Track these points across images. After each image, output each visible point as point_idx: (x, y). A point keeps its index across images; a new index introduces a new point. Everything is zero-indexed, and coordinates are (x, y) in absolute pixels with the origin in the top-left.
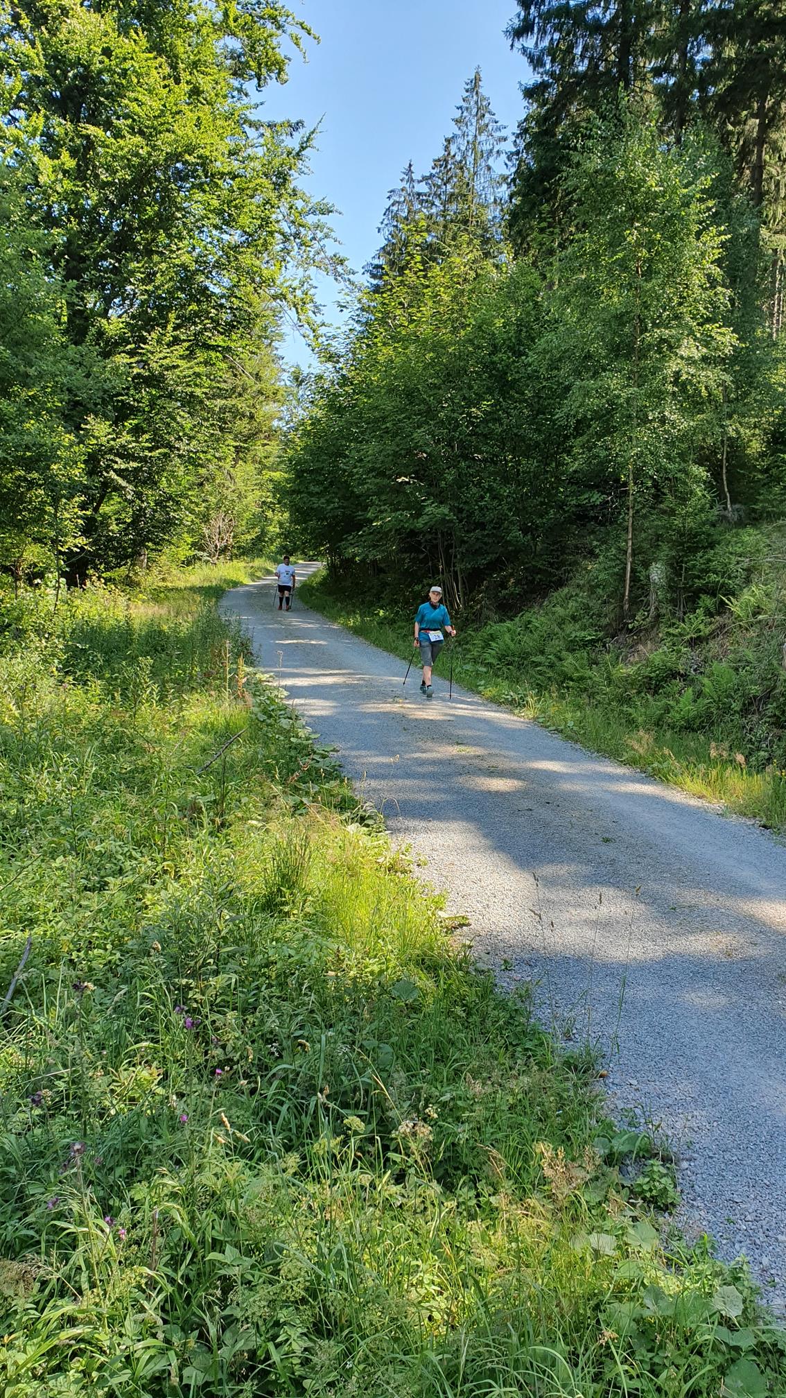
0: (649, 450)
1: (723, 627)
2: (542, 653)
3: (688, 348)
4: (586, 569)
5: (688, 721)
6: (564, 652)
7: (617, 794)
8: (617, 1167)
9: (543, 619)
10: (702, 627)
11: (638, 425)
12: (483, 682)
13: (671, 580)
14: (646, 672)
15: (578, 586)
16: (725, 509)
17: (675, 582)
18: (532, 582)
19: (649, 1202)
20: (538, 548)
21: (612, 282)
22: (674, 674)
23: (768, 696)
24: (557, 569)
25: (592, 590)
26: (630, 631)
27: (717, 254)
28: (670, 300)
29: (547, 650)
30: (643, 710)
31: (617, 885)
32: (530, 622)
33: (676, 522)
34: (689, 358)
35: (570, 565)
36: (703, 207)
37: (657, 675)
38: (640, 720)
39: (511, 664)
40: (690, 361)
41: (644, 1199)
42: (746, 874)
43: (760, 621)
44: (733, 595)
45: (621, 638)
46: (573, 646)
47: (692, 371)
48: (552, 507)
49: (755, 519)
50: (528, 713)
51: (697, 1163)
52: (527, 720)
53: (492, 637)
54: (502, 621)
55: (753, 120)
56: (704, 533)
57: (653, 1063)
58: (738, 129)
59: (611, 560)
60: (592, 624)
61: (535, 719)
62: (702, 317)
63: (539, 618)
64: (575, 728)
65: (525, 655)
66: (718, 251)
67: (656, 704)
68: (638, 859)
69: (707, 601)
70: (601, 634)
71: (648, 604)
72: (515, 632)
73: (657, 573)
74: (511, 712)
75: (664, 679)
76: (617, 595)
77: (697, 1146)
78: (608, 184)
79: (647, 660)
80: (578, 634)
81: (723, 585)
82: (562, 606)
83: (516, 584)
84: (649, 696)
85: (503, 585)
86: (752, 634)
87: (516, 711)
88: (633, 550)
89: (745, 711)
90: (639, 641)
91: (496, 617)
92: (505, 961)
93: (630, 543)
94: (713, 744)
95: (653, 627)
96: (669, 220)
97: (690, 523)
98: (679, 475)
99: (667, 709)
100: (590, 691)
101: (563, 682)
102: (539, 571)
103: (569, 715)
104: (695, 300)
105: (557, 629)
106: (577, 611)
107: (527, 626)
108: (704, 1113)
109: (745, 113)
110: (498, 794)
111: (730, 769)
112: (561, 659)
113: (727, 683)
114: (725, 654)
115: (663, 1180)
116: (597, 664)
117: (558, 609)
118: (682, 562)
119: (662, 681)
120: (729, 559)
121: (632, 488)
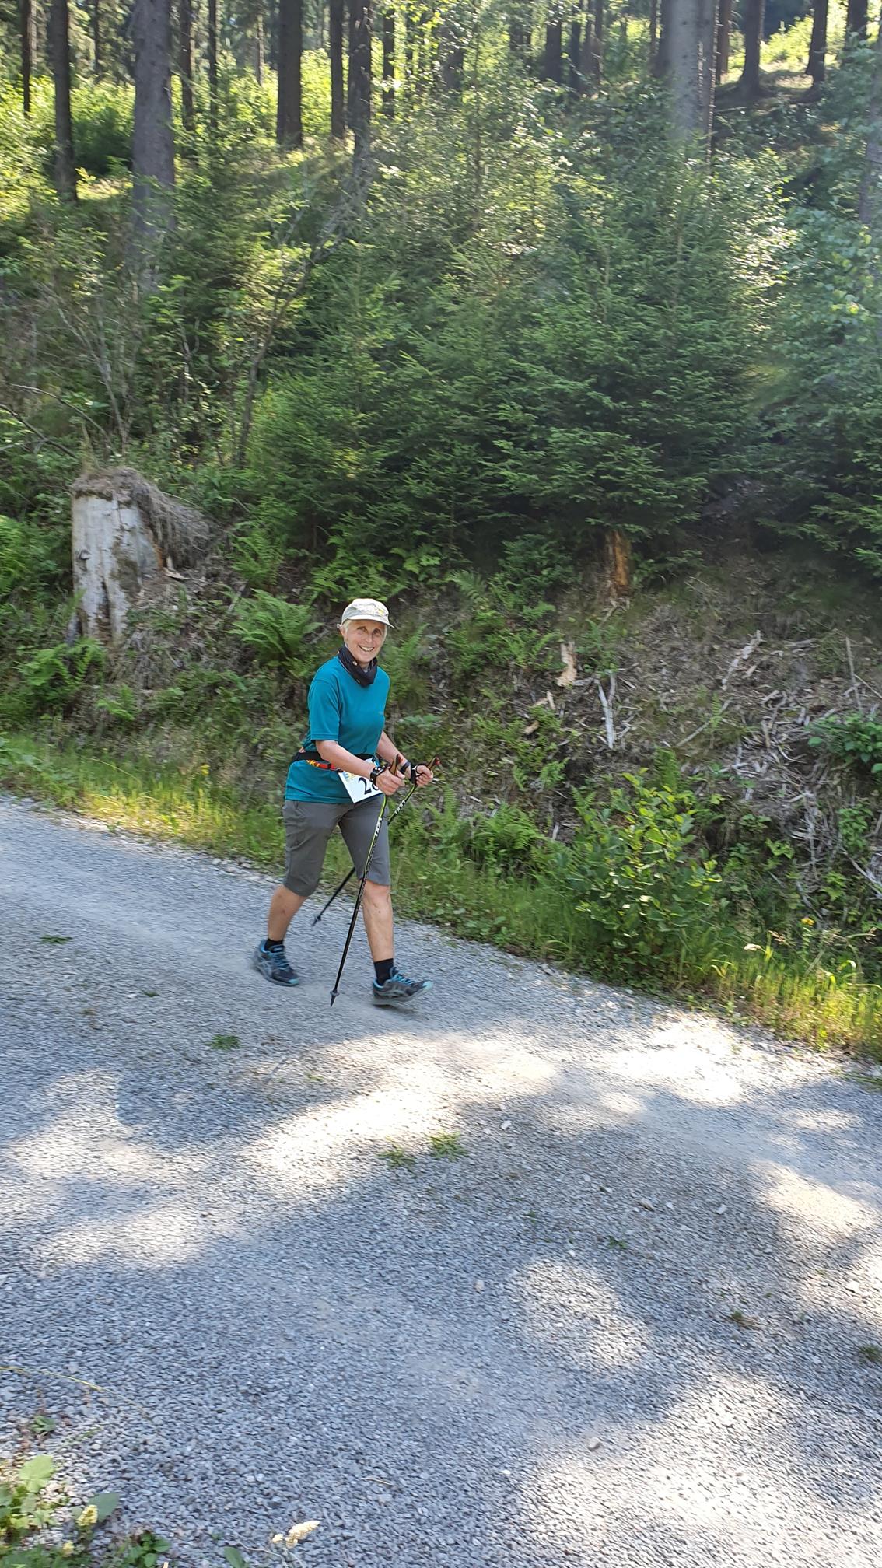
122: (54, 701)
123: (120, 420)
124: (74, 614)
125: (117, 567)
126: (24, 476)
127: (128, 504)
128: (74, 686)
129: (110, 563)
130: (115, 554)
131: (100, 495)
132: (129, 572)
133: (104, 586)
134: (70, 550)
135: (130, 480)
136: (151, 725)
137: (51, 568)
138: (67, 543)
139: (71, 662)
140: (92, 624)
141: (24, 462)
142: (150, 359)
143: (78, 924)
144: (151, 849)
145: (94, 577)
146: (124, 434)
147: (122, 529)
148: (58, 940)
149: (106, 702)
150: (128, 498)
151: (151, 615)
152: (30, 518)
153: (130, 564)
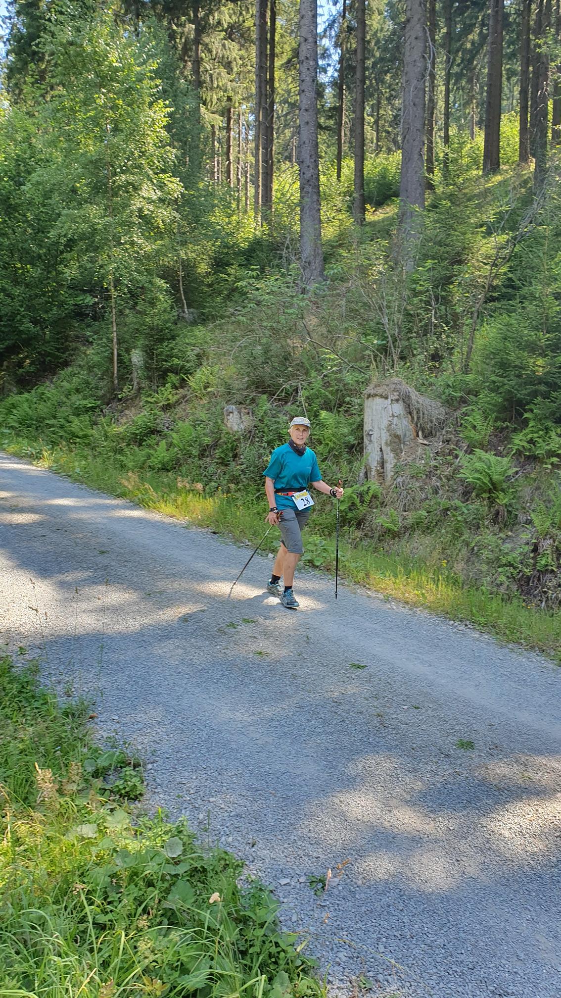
0: (124, 265)
1: (184, 397)
2: (55, 417)
3: (148, 191)
4: (85, 353)
5: (163, 464)
6: (70, 416)
7: (112, 519)
8: (102, 778)
9: (53, 391)
10: (170, 397)
11: (115, 246)
12: (6, 442)
13: (146, 362)
14: (133, 429)
15: (80, 366)
16: (184, 312)
17: (149, 364)
18: (44, 362)
19: (125, 796)
20: (47, 337)
21: (87, 134)
22: (154, 431)
23: (215, 445)
24: (63, 353)
25: (90, 369)
26: (120, 400)
27: (165, 121)
28: (132, 153)
29: (59, 415)
30: (132, 458)
31: (107, 583)
32: (43, 394)
33: (147, 320)
34: (149, 198)
35: (72, 350)
36: (152, 83)
37: (141, 432)
38: (131, 464)
39: (30, 426)
40: (150, 201)
41: (121, 795)
42: (200, 566)
43: (209, 392)
44: (191, 374)
45: (114, 405)
46: (77, 412)
47: (151, 208)
48: (55, 305)
49: (204, 320)
50: (44, 463)
51: (158, 763)
52: (43, 469)
53: (14, 406)
54: (21, 393)
55: (191, 25)
56: (167, 328)
57: (130, 702)
58: (180, 30)
59: (104, 347)
60: (92, 396)
61: (50, 468)
62: (157, 168)
63: (50, 389)
64: (81, 473)
65: (40, 420)
66: (165, 119)
67: (141, 454)
68: (126, 564)
69: (173, 378)
70: (99, 402)
71: (132, 380)
72: (31, 401)
73: (137, 357)
74: (31, 464)
75: (146, 435)
76: (108, 372)
77: (159, 752)
78: (79, 55)
79: (133, 421)
80: (81, 403)
81: (183, 367)
82: (68, 381)
83: (31, 364)
84: (136, 448)
85: (20, 364)
86: (205, 401)
87: (35, 463)
88: (118, 339)
89: (202, 455)
90: (127, 408)
91: (15, 390)
92: (21, 648)
93: (115, 334)
94: (179, 479)
95: (136, 397)
96: (128, 90)
97: (157, 322)
98: (146, 285)
99: (149, 457)
100: (93, 445)
101: (70, 439)
102: (49, 354)
103: (77, 464)
104: (152, 156)
105: (65, 399)
106: (79, 385)
107: (41, 398)
108: (164, 730)
109: (183, 18)
110: (19, 526)
111: (191, 495)
112: (69, 422)
113: (189, 436)
114: (187, 415)
115: (133, 780)
116: (96, 424)
117: (65, 383)
118: (153, 349)
119: (143, 436)
120: (186, 347)
121: (114, 294)
122: (351, 520)
123: (393, 351)
124: (363, 468)
125: (390, 438)
126: (336, 387)
127: (397, 400)
128: (362, 509)
129: (385, 437)
130: (388, 431)
131: (381, 396)
132: (396, 441)
133: (381, 450)
134: (362, 429)
135: (399, 386)
136: (407, 534)
137: (351, 440)
138: (361, 426)
139: (361, 495)
140: (374, 473)
141: (336, 379)
142: (412, 312)
143: (370, 657)
144: (410, 612)
145: (376, 445)
146: (396, 358)
147: (393, 416)
148: (359, 667)
149: (381, 519)
150: (397, 397)
151: (408, 466)
152: (339, 412)
153: (397, 437)
